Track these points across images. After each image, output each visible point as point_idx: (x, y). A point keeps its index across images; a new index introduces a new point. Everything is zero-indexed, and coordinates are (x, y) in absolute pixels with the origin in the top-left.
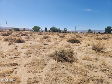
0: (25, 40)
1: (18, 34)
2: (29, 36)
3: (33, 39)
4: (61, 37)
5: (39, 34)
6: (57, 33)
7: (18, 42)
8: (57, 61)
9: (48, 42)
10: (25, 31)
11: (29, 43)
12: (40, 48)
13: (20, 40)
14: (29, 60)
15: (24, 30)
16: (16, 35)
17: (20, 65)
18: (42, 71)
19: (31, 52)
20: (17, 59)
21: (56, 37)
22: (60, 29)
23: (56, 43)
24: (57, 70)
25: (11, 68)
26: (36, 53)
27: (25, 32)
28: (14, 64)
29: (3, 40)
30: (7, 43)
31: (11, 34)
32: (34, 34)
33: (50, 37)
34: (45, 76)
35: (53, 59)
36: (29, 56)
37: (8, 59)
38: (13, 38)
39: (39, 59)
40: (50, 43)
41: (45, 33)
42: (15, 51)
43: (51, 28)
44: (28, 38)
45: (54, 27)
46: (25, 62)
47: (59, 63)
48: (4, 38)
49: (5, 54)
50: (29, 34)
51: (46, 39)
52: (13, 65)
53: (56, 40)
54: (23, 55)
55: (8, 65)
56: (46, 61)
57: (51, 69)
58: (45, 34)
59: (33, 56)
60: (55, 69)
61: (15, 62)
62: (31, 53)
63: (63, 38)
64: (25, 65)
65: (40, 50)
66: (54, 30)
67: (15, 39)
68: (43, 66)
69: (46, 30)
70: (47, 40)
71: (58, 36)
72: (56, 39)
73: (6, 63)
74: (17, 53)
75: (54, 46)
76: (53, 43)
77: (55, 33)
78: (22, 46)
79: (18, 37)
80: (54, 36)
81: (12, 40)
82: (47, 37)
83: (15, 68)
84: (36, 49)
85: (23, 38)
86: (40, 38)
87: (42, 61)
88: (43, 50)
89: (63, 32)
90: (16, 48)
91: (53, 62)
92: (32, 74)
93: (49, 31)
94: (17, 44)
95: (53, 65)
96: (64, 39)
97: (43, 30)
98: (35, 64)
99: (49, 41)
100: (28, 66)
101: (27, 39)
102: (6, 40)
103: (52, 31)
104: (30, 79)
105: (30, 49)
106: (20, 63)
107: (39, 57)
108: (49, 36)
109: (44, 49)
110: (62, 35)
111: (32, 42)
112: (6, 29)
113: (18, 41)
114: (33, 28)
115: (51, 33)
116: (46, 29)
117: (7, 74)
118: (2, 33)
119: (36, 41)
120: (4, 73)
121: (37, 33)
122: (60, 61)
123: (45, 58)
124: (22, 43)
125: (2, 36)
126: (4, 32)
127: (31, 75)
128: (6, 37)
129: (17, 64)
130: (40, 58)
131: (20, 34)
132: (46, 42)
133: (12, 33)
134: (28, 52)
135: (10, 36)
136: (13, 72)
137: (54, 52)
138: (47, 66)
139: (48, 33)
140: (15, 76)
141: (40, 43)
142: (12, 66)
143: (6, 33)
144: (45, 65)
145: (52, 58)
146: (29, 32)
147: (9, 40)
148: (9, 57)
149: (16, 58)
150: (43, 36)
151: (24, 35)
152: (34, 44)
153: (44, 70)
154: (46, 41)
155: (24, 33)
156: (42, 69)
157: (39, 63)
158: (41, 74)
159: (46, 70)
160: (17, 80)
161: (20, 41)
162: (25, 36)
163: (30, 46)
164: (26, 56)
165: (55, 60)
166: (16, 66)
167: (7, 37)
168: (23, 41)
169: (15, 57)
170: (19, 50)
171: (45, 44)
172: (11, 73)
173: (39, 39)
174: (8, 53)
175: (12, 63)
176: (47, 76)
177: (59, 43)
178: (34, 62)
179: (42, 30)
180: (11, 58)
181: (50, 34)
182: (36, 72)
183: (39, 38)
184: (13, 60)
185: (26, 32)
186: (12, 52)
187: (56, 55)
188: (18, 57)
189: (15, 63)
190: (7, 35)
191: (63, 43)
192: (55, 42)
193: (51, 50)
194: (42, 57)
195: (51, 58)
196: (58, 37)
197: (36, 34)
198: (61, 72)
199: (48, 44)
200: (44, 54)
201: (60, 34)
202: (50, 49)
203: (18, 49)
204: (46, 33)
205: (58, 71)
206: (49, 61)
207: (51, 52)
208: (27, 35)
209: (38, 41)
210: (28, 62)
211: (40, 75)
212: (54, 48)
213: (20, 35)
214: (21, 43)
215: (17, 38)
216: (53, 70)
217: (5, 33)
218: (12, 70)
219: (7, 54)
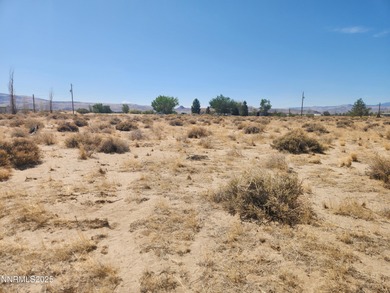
0: (130, 143)
1: (106, 123)
2: (143, 129)
3: (154, 142)
4: (249, 131)
5: (172, 124)
6: (234, 117)
7: (107, 152)
8: (237, 216)
9: (205, 150)
10: (129, 114)
11: (140, 154)
12: (180, 169)
13: (114, 143)
14: (144, 212)
15: (126, 109)
16: (101, 128)
17: (115, 224)
18: (188, 251)
19: (148, 184)
20: (107, 205)
21: (230, 132)
22: (245, 103)
23: (234, 155)
24: (241, 250)
25: (89, 235)
26: (166, 188)
27: (129, 118)
28: (97, 221)
29: (61, 143)
30: (75, 152)
31: (86, 124)
32: (155, 124)
33: (211, 133)
34: (198, 267)
35: (225, 208)
36: (142, 197)
37: (78, 205)
38: (93, 136)
39: (176, 209)
40: (211, 153)
41: (192, 118)
42: (99, 181)
43: (214, 100)
44: (140, 137)
45: (225, 96)
46: (133, 218)
47: (247, 224)
48: (64, 138)
49: (68, 190)
50: (140, 124)
51: (198, 140)
52: (95, 225)
53: (233, 143)
54: (124, 194)
55: (78, 224)
56: (201, 216)
57: (218, 246)
58: (194, 123)
59: (156, 197)
60: (232, 243)
61: (100, 214)
62: (149, 188)
63: (256, 135)
64: (133, 227)
65: (178, 177)
66: (225, 108)
67: (98, 142)
68: (190, 231)
69: (196, 108)
70: (200, 144)
71: (240, 128)
72: (233, 138)
73: (74, 219)
74: (105, 185)
75: (225, 165)
76: (222, 153)
77: (229, 119)
78: (120, 163)
79: (107, 135)
80: (224, 129)
81: (90, 143)
82: (201, 134)
83: (102, 237)
84: (166, 174)
85: (123, 137)
86: (177, 135)
87: (186, 216)
88: (189, 178)
89: (258, 114)
90: (101, 171)
91: (223, 219)
92: (155, 257)
93: (208, 111)
94: (104, 157)
95: (224, 230)
96: (263, 138)
97: (188, 109)
98: (164, 226)
99: (207, 147)
100: (140, 230)
101: (136, 141)
102: (73, 144)
103: (218, 111)
104: (148, 274)
105: (146, 174)
106: (115, 221)
107: (176, 201)
108: (207, 128)
109: (192, 172)
110: (253, 124)
111: (151, 148)
112: (68, 109)
113: (108, 148)
114: (154, 104)
115: (215, 119)
116: (196, 104)
117: (77, 256)
118: (60, 121)
119: (165, 145)
120: (68, 250)
121: (167, 119)
122: (248, 217)
123: (195, 205)
124: (120, 152)
125: (60, 130)
126: (66, 118)
127: (151, 262)
128: (70, 135)
129: (106, 224)
130: (181, 205)
131: (112, 123)
132: (198, 151)
133: (89, 122)
134: (140, 183)
135: (81, 130)
136: (94, 248)
137: (225, 183)
138: (203, 232)
139: (204, 117)
140: (104, 262)
141: (178, 155)
142: (91, 227)
143: (71, 121)
144: (198, 229)
145: (220, 206)
146: (141, 116)
147: (80, 144)
148: (82, 198)
149: (103, 202)
150: (187, 129)
151: (126, 128)
152: (157, 155)
153: (195, 245)
154: (196, 147)
155: (124, 120)
156: (188, 242)
157: (175, 221)
158: (186, 259)
159: (201, 246)
160: (110, 275)
161: (113, 148)
162: (128, 130)
163: (147, 163)
164: (134, 195)
165: (232, 212)
166: (105, 229)
167: (75, 133)
168: (122, 148)
169: (101, 199)
170: (110, 178)
171: (195, 158)
172: (89, 251)
173: (174, 141)
174: (78, 185)
175: (92, 217)
176: (205, 269)
177: (244, 152)
178: (161, 216)
179: (182, 107)
180: (89, 204)
181: (211, 122)
182: (167, 251)
183: (172, 135)
184: (94, 207)
185: (132, 116)
186: (92, 182)
187: (236, 196)
188: (108, 198)
189: (101, 219)
190: (74, 129)
191: (257, 154)
192: (229, 150)
193: (215, 179)
194: (188, 200)
195: (216, 205)
196: (237, 132)
197: (162, 123)
198: (256, 258)
199: (203, 157)
200: (191, 189)
201: (248, 122)
202: (212, 175)
203: (108, 174)
204: (197, 118)
205: (245, 253)
206: (211, 217)
207: (218, 184)
208: (136, 128)
209: (170, 146)
210: (143, 217)
211: (180, 264)
212: (227, 169)
213: (114, 126)
214: (116, 155)
215: (105, 137)
216: (225, 249)
217: (67, 121)
218: (92, 243)
219: (76, 190)
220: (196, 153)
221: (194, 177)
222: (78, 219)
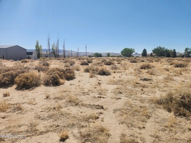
0: (111, 71)
1: (100, 61)
2: (117, 65)
3: (122, 70)
4: (177, 66)
5: (131, 62)
6: (167, 58)
7: (101, 75)
8: (172, 113)
9: (151, 76)
10: (110, 58)
11: (116, 76)
12: (137, 85)
13: (104, 71)
14: (120, 104)
15: (108, 55)
16: (98, 64)
17: (106, 108)
18: (144, 128)
19: (121, 91)
20: (102, 99)
21: (165, 67)
22: (175, 50)
23: (168, 79)
24: (176, 133)
25: (96, 112)
26: (130, 94)
27: (110, 59)
28: (98, 105)
29: (82, 70)
30: (88, 74)
31: (92, 62)
32: (123, 62)
33: (153, 67)
34: (150, 137)
35: (164, 108)
36: (118, 97)
37: (90, 97)
38: (95, 67)
39: (136, 105)
40: (154, 78)
41: (142, 59)
42: (98, 88)
43: (155, 49)
44: (116, 68)
45: (162, 47)
46: (115, 106)
47: (179, 119)
48: (83, 68)
49: (86, 90)
50: (115, 62)
51: (146, 71)
53: (167, 72)
54: (109, 95)
55: (90, 106)
56: (150, 110)
57: (161, 128)
58: (143, 61)
59: (125, 98)
61: (100, 102)
62: (121, 93)
63: (182, 68)
64: (115, 111)
65: (137, 89)
66: (161, 53)
67: (97, 70)
68: (144, 117)
69: (144, 54)
70: (148, 72)
71: (171, 64)
72: (168, 70)
73: (89, 104)
74: (101, 90)
75: (163, 85)
76: (161, 78)
77: (164, 60)
78: (107, 80)
79: (101, 67)
80: (162, 65)
81: (94, 71)
82: (148, 67)
83: (101, 113)
84: (130, 87)
85: (108, 68)
86: (134, 68)
87: (142, 109)
88: (142, 90)
89: (183, 56)
90: (99, 83)
92: (127, 127)
93: (151, 55)
94: (100, 77)
95: (164, 120)
96: (187, 70)
97: (140, 54)
98: (130, 113)
99: (151, 74)
100: (118, 113)
101: (114, 70)
102: (87, 71)
103: (157, 55)
104: (123, 135)
105: (119, 86)
106: (106, 107)
107: (136, 101)
108: (151, 64)
109: (144, 87)
110: (180, 62)
111: (121, 74)
112: (84, 56)
113: (102, 73)
114: (122, 52)
115: (156, 59)
116: (145, 51)
117: (91, 120)
118: (81, 61)
119: (128, 72)
120: (88, 117)
121: (128, 60)
122: (180, 115)
123: (147, 105)
124: (107, 75)
125: (81, 65)
126: (84, 59)
127: (125, 130)
128: (85, 67)
129: (102, 108)
130: (138, 103)
131: (103, 62)
132: (147, 76)
133: (93, 61)
134: (117, 90)
135: (90, 65)
136: (98, 118)
137: (164, 95)
138: (151, 119)
139: (149, 58)
140: (103, 125)
141: (135, 77)
142: (96, 108)
143: (86, 61)
144: (149, 117)
145: (161, 106)
146: (116, 58)
147: (90, 71)
148: (92, 95)
149: (100, 97)
150: (140, 64)
151: (109, 64)
152: (125, 77)
153: (148, 125)
154: (145, 74)
155: (108, 60)
156: (144, 123)
157: (136, 111)
158: (143, 131)
159: (151, 126)
160: (106, 132)
161: (104, 73)
163: (120, 81)
164: (114, 96)
165: (170, 111)
166: (102, 110)
167: (87, 66)
168: (107, 73)
169: (100, 96)
170: (103, 86)
171: (145, 80)
172: (96, 119)
173: (133, 71)
174: (90, 89)
175: (96, 104)
176: (154, 139)
177: (175, 78)
178: (128, 108)
179: (136, 53)
180: (95, 97)
181: (153, 61)
182: (132, 126)
183: (132, 68)
184: (97, 99)
185: (111, 58)
186: (95, 88)
187: (171, 102)
188: (103, 96)
189: (100, 105)
190: (87, 64)
191: (183, 80)
192: (165, 76)
193: (157, 92)
194: (142, 101)
195: (159, 106)
196: (170, 67)
197: (126, 62)
198: (186, 139)
199: (150, 80)
200: (144, 96)
201: (176, 61)
202: (156, 89)
203: (102, 84)
204: (145, 59)
205: (178, 134)
206: (156, 112)
207: (159, 95)
208: (113, 64)
209: (131, 73)
210: (119, 107)
211: (140, 134)
212: (164, 87)
213: (104, 63)
214: (105, 76)
216: (165, 130)
217: (84, 61)
218: (97, 115)
219: (89, 91)
220: (145, 77)
221: (145, 89)
222: (91, 104)
